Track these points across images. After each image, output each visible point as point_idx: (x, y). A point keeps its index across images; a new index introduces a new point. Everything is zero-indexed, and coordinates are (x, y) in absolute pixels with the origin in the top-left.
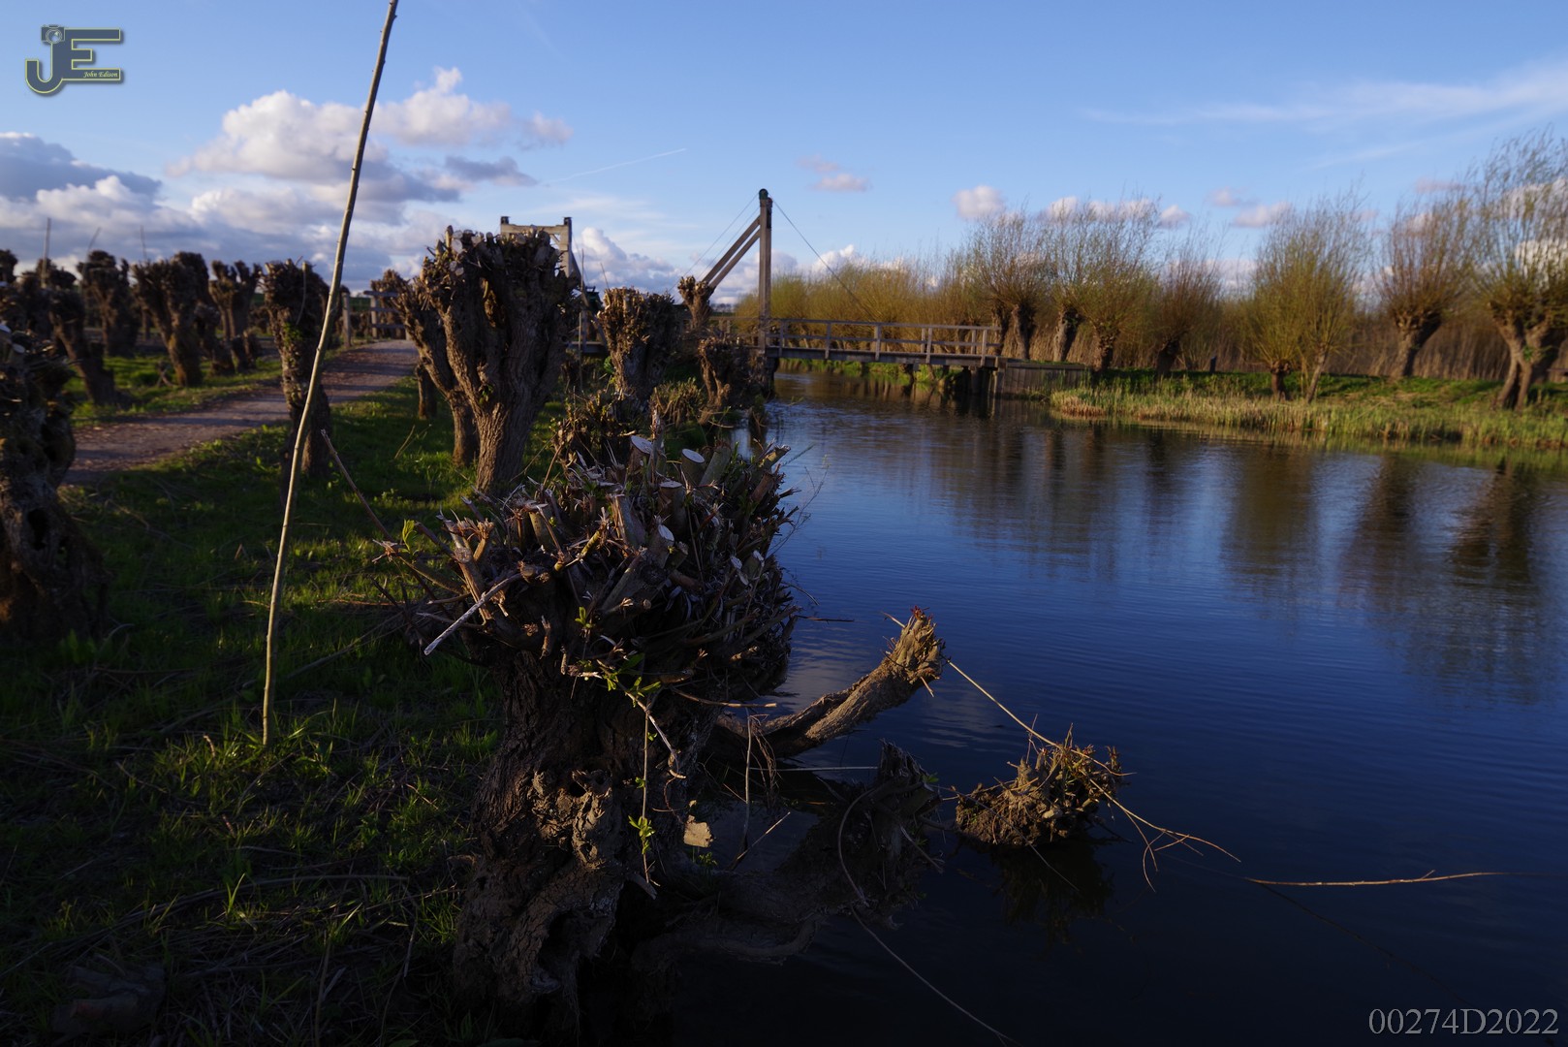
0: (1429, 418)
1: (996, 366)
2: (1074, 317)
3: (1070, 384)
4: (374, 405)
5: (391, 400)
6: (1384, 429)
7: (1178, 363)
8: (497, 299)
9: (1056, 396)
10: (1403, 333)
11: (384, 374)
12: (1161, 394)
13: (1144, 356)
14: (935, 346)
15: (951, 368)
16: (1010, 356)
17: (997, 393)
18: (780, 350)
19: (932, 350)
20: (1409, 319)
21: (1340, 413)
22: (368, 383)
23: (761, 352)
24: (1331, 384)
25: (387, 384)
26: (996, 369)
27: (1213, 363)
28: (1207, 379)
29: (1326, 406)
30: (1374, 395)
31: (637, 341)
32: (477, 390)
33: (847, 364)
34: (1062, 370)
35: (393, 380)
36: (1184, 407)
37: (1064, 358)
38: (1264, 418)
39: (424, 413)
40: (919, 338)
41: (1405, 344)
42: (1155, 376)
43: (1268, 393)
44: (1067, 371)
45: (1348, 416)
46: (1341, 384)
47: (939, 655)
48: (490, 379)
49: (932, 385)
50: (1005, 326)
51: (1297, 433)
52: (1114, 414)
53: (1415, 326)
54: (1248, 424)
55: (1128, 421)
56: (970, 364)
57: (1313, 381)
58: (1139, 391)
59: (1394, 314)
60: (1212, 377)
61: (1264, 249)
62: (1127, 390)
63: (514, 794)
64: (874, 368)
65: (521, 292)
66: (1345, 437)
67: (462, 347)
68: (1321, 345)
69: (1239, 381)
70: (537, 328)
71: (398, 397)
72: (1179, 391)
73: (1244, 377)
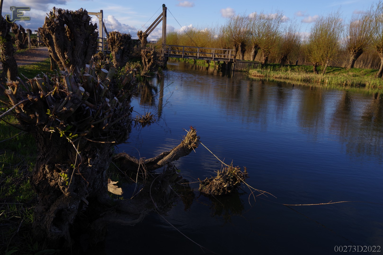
0: (357, 80)
1: (233, 62)
2: (257, 47)
3: (255, 68)
4: (36, 66)
5: (42, 65)
6: (344, 83)
7: (287, 63)
8: (70, 32)
9: (251, 71)
10: (351, 55)
11: (41, 57)
12: (281, 71)
13: (278, 60)
14: (216, 55)
15: (220, 62)
16: (238, 59)
17: (233, 70)
18: (169, 55)
19: (215, 56)
20: (353, 50)
21: (332, 78)
22: (35, 60)
23: (163, 55)
24: (330, 69)
25: (41, 60)
26: (233, 63)
27: (297, 62)
28: (295, 67)
29: (328, 76)
30: (342, 73)
31: (119, 48)
32: (64, 60)
33: (190, 60)
34: (253, 63)
35: (44, 59)
36: (288, 75)
37: (254, 60)
38: (310, 79)
39: (52, 69)
40: (211, 52)
41: (352, 58)
42: (280, 66)
43: (312, 72)
44: (254, 63)
45: (334, 79)
46: (333, 69)
47: (198, 141)
48: (68, 57)
49: (214, 67)
50: (237, 50)
51: (319, 84)
52: (267, 77)
53: (355, 53)
54: (306, 80)
55: (271, 79)
56: (226, 61)
57: (325, 68)
58: (275, 70)
59: (349, 49)
60: (296, 67)
61: (313, 28)
62: (272, 70)
63: (40, 172)
64: (198, 62)
65: (78, 29)
66: (333, 84)
67: (59, 46)
68: (328, 57)
69: (304, 68)
70: (84, 41)
71: (45, 64)
72: (287, 70)
73: (305, 67)
